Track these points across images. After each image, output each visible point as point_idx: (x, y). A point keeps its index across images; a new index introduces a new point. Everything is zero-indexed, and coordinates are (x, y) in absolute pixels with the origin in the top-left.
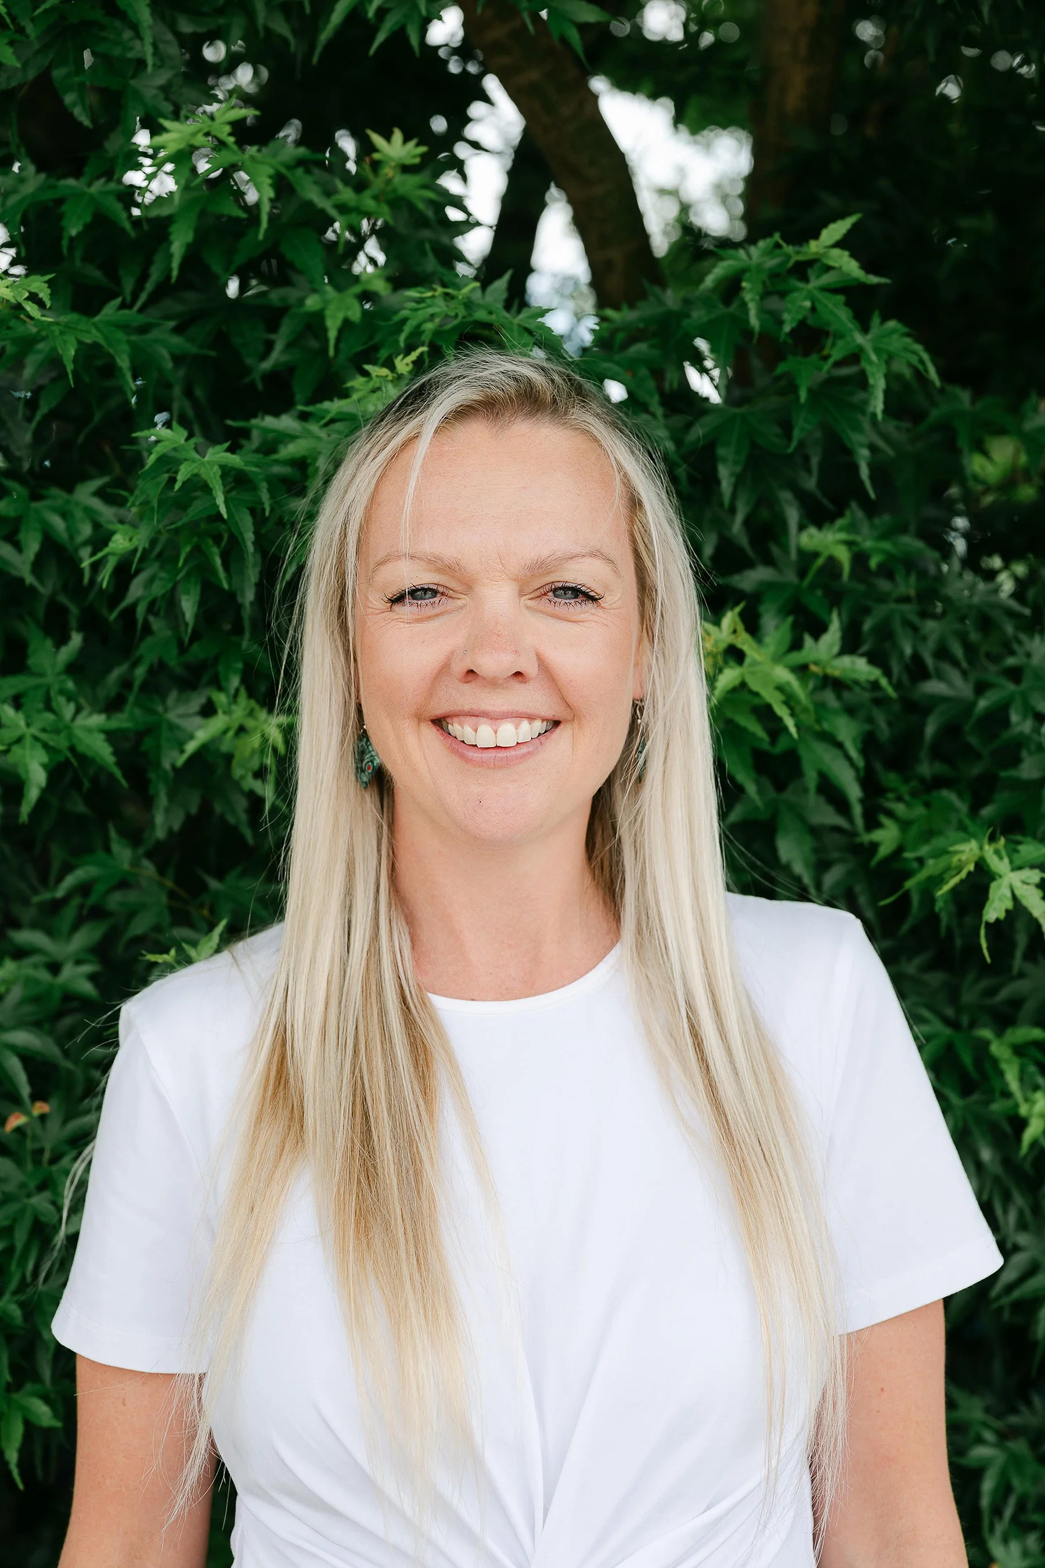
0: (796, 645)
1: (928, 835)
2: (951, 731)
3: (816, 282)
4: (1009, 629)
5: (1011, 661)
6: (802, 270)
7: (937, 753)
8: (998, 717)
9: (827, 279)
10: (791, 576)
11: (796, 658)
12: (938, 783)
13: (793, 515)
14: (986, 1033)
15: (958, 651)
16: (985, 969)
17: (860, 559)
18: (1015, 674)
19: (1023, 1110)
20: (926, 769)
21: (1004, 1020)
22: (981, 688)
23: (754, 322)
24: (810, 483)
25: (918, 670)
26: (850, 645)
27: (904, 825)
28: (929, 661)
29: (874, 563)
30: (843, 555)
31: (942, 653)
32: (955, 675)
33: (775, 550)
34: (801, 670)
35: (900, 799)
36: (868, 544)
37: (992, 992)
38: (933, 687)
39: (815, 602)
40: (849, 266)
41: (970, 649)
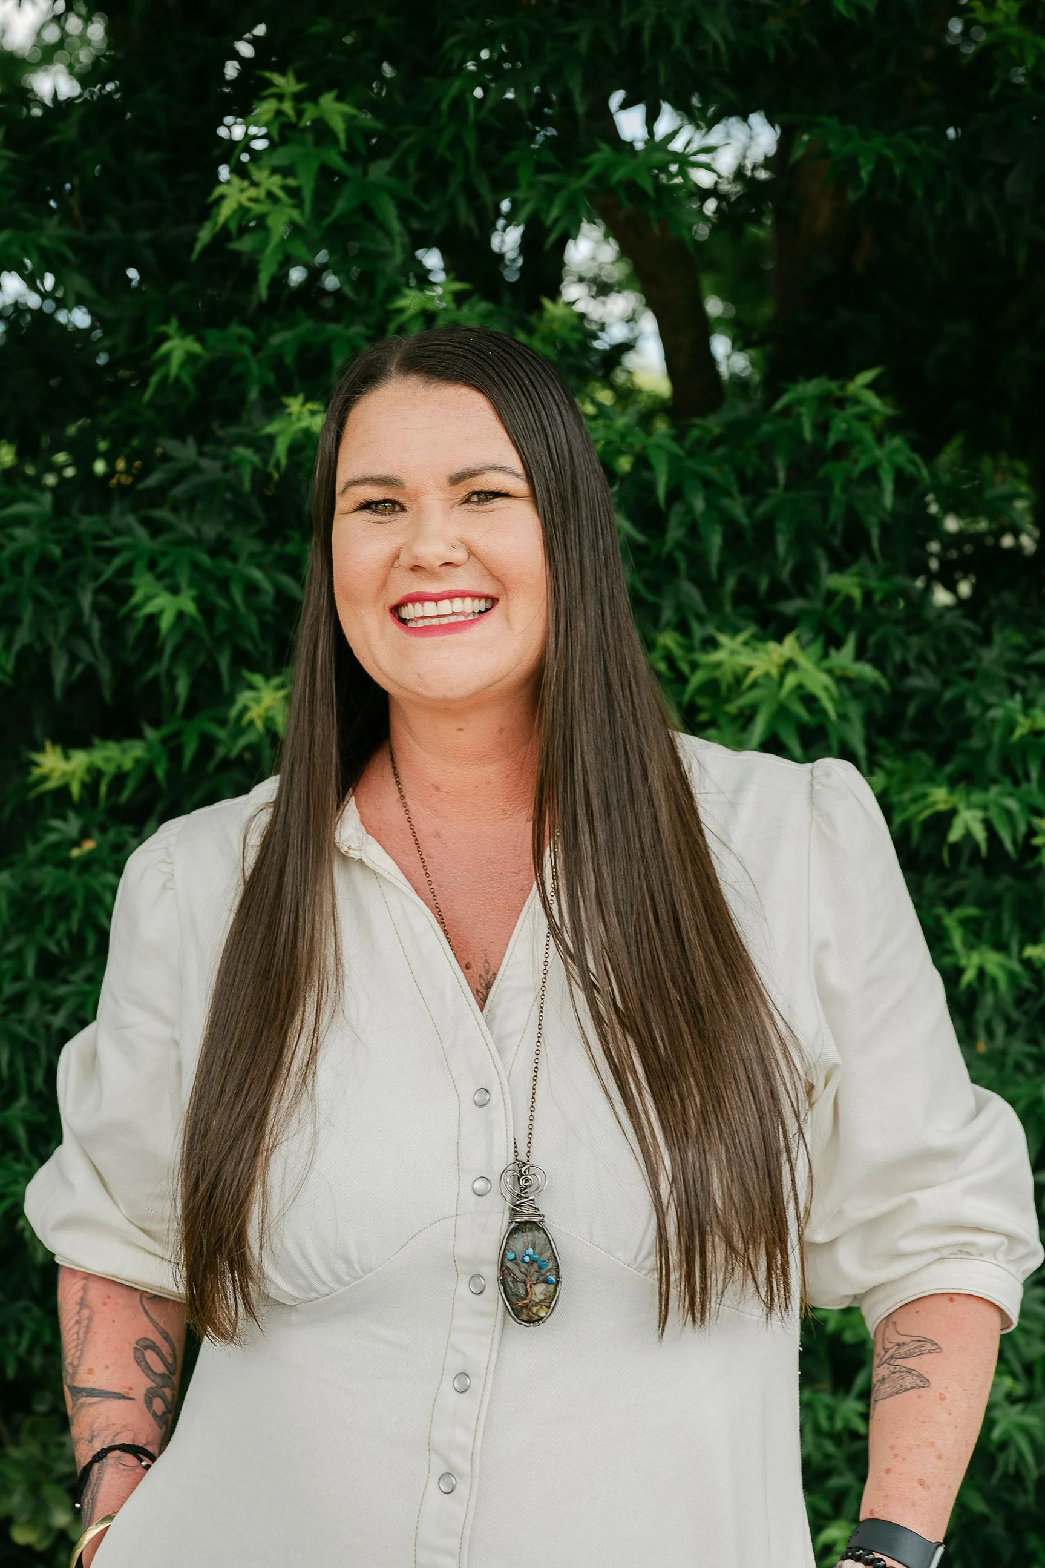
0: (825, 655)
1: (906, 782)
2: (926, 711)
3: (851, 410)
4: (968, 642)
5: (968, 665)
6: (841, 403)
7: (916, 726)
8: (958, 705)
9: (859, 409)
10: (818, 605)
11: (827, 664)
12: (916, 745)
13: (824, 565)
14: (940, 910)
15: (932, 657)
16: (941, 870)
17: (868, 595)
18: (970, 675)
19: (963, 962)
20: (906, 735)
21: (951, 904)
22: (947, 683)
23: (808, 434)
24: (836, 542)
25: (904, 670)
26: (860, 655)
27: (890, 774)
28: (912, 664)
29: (878, 597)
30: (857, 593)
31: (921, 659)
32: (927, 673)
33: (809, 588)
34: (829, 672)
35: (887, 756)
36: (873, 583)
37: (945, 886)
38: (915, 682)
39: (836, 624)
40: (873, 400)
41: (941, 657)
